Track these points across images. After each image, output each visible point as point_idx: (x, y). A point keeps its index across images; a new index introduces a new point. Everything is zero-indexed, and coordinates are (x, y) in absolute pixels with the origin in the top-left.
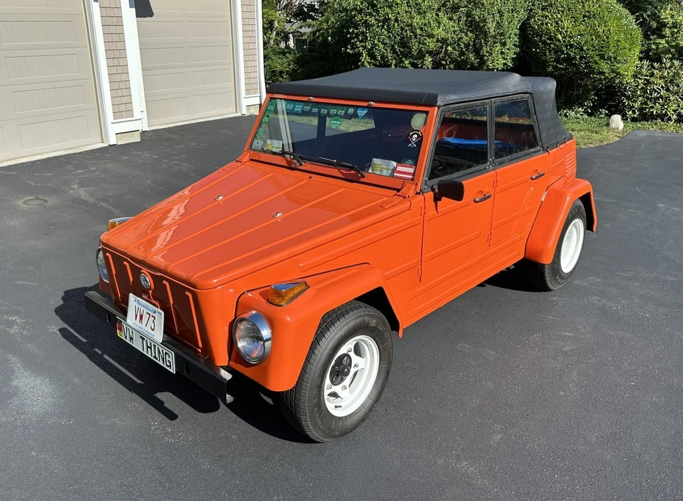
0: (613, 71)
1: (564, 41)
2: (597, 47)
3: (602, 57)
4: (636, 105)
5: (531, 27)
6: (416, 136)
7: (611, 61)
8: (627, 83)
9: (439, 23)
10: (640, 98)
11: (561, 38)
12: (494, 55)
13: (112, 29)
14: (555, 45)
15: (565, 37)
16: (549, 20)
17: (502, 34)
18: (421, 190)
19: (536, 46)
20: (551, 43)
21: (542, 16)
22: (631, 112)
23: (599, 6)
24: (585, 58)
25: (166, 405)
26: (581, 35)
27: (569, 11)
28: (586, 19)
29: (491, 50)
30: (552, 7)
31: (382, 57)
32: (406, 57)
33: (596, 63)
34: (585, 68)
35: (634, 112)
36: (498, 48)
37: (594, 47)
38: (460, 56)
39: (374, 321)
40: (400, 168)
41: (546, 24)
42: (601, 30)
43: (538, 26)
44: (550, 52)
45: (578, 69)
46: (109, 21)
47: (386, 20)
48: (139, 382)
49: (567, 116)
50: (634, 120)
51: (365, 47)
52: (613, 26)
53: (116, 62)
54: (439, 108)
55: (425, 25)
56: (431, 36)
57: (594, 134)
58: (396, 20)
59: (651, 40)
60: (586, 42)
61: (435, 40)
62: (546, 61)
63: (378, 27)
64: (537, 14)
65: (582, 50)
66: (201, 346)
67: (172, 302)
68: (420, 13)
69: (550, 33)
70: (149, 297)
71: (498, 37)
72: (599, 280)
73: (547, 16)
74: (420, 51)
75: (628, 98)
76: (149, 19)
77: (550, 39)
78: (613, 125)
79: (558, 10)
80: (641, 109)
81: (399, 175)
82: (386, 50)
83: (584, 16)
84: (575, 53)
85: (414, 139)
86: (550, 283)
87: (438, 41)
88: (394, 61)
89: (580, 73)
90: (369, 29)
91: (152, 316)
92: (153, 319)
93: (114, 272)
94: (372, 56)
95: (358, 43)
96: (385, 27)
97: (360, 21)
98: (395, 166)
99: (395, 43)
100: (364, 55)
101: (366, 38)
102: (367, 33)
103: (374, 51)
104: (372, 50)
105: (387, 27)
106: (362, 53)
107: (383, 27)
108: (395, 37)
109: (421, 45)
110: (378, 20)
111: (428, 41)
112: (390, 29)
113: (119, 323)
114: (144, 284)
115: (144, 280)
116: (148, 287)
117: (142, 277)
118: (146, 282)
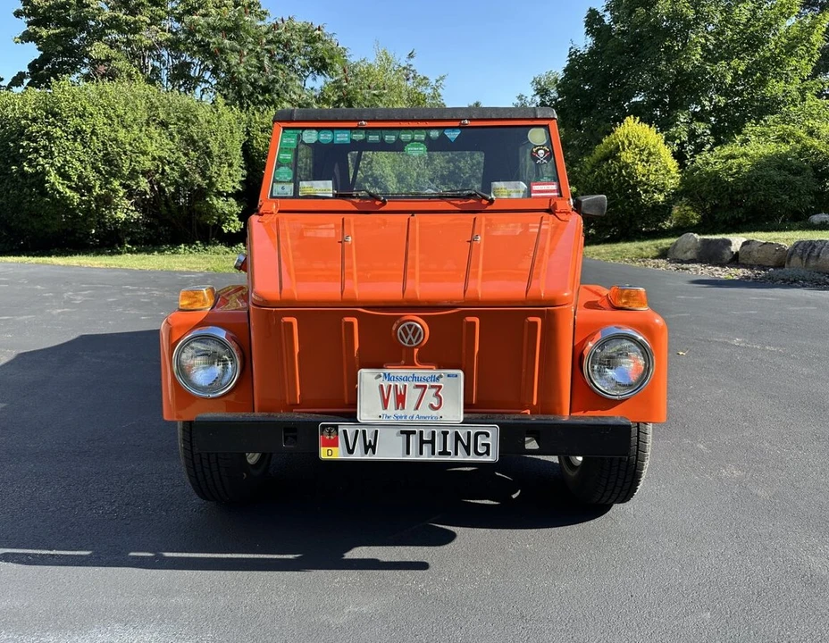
9: (151, 138)
12: (223, 177)
17: (227, 154)
29: (219, 170)
31: (80, 177)
32: (114, 176)
36: (226, 169)
38: (181, 177)
40: (535, 188)
47: (78, 132)
51: (52, 165)
55: (135, 140)
56: (144, 153)
58: (93, 133)
61: (150, 157)
63: (68, 140)
68: (124, 127)
71: (223, 156)
74: (134, 170)
81: (538, 194)
82: (85, 168)
87: (154, 159)
88: (98, 183)
90: (54, 143)
91: (432, 387)
92: (434, 391)
93: (297, 350)
94: (65, 176)
95: (40, 159)
96: (78, 140)
97: (37, 132)
98: (525, 186)
99: (97, 160)
100: (53, 174)
101: (52, 153)
102: (51, 147)
103: (67, 169)
104: (64, 168)
105: (81, 140)
106: (49, 172)
107: (75, 140)
108: (95, 153)
109: (133, 164)
110: (66, 132)
111: (142, 158)
112: (86, 143)
113: (330, 433)
114: (407, 341)
115: (410, 333)
116: (415, 344)
117: (404, 329)
118: (414, 335)
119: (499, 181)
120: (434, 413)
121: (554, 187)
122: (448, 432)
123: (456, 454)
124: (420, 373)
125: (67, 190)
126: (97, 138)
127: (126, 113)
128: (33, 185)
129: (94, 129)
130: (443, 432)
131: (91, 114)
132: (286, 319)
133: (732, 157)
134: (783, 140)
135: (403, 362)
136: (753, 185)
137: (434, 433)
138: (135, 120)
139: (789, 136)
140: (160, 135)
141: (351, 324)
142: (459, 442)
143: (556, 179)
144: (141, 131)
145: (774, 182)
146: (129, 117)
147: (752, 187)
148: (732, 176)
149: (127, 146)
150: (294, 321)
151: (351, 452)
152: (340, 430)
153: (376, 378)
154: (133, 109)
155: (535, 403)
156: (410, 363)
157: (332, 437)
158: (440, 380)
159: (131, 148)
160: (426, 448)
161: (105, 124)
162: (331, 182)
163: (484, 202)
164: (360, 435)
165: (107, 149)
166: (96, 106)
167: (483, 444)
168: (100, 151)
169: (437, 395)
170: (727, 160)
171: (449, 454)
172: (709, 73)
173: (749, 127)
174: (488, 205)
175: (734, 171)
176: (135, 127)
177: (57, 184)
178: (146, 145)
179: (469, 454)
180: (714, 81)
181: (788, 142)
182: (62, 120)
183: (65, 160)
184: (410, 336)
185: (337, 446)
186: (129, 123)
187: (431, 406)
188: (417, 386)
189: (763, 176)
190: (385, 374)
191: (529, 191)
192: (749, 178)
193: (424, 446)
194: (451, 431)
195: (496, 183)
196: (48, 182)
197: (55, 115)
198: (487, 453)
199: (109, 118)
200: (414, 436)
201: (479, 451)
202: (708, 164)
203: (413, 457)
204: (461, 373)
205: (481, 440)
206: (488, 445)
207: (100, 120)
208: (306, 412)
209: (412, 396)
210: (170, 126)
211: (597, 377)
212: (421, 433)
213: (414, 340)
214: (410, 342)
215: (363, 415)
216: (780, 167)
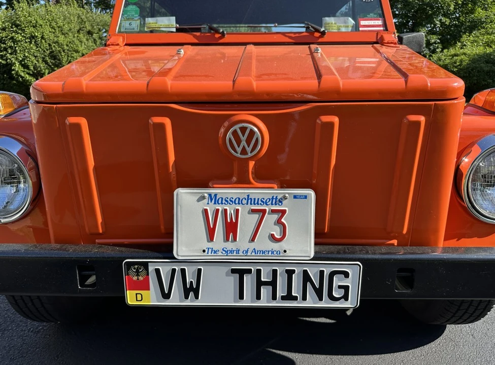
9: (81, 42)
31: (35, 67)
40: (365, 23)
47: (33, 37)
51: (17, 59)
55: (70, 43)
56: (77, 51)
58: (42, 38)
61: (80, 54)
63: (26, 42)
68: (63, 34)
81: (365, 29)
82: (38, 61)
90: (17, 44)
91: (273, 211)
92: (275, 217)
93: (91, 163)
94: (25, 66)
95: (8, 55)
96: (33, 43)
97: (6, 37)
98: (353, 22)
99: (46, 56)
100: (17, 65)
101: (16, 51)
102: (16, 47)
103: (26, 62)
104: (24, 61)
105: (35, 42)
106: (15, 63)
107: (31, 43)
108: (44, 51)
109: (70, 58)
110: (25, 37)
111: (75, 55)
112: (38, 44)
113: (138, 273)
114: (239, 150)
115: (243, 139)
116: (250, 155)
117: (235, 133)
118: (248, 141)
119: (329, 16)
120: (276, 246)
121: (380, 22)
122: (293, 271)
123: (304, 298)
124: (255, 193)
125: (27, 76)
126: (45, 41)
127: (64, 25)
128: (4, 72)
129: (43, 35)
130: (287, 271)
131: (41, 25)
132: (72, 120)
133: (456, 55)
134: (488, 45)
135: (234, 179)
136: (470, 73)
137: (275, 272)
138: (70, 30)
139: (491, 42)
140: (87, 40)
141: (162, 126)
142: (308, 284)
143: (383, 16)
144: (74, 37)
145: (484, 71)
146: (66, 28)
147: (469, 74)
148: (456, 67)
149: (65, 46)
150: (83, 122)
151: (166, 296)
152: (151, 268)
153: (199, 200)
154: (69, 23)
155: (405, 231)
156: (243, 181)
157: (141, 278)
158: (284, 202)
159: (68, 48)
160: (265, 291)
161: (50, 32)
162: (174, 18)
163: (317, 35)
164: (178, 276)
165: (52, 49)
166: (44, 20)
167: (340, 287)
168: (47, 50)
169: (279, 222)
170: (453, 57)
171: (295, 298)
172: (440, 3)
173: (465, 38)
174: (320, 37)
175: (458, 64)
176: (70, 34)
177: (20, 71)
178: (77, 46)
179: (321, 299)
180: (443, 8)
181: (491, 47)
182: (21, 29)
183: (25, 56)
184: (244, 143)
185: (148, 289)
186: (66, 31)
187: (272, 237)
188: (254, 211)
189: (476, 67)
190: (210, 195)
191: (357, 27)
192: (467, 68)
193: (263, 290)
194: (298, 270)
195: (327, 19)
196: (14, 70)
197: (17, 26)
198: (346, 297)
199: (53, 28)
200: (249, 276)
201: (335, 295)
202: (440, 60)
203: (248, 302)
204: (311, 193)
205: (337, 281)
206: (346, 288)
207: (47, 30)
208: (108, 244)
209: (247, 223)
210: (94, 34)
211: (479, 197)
212: (259, 272)
213: (249, 149)
214: (244, 152)
215: (181, 250)
216: (487, 62)
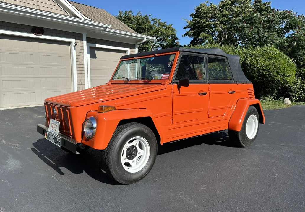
0: (284, 80)
1: (261, 68)
2: (275, 70)
3: (278, 74)
4: (296, 95)
5: (246, 63)
6: (171, 63)
7: (282, 75)
8: (292, 86)
10: (298, 92)
11: (259, 67)
13: (80, 60)
14: (257, 69)
15: (260, 66)
16: (254, 60)
18: (171, 82)
19: (249, 70)
20: (255, 69)
21: (251, 59)
22: (294, 98)
23: (275, 54)
24: (270, 74)
25: (62, 171)
26: (268, 65)
27: (262, 56)
28: (270, 59)
30: (255, 55)
33: (276, 76)
34: (271, 79)
35: (296, 98)
37: (274, 70)
39: (146, 131)
40: (164, 76)
41: (253, 62)
42: (277, 63)
43: (249, 62)
44: (255, 72)
45: (267, 79)
46: (79, 57)
48: (54, 164)
49: (265, 100)
50: (296, 101)
52: (282, 62)
53: (80, 72)
54: (180, 52)
57: (277, 106)
59: (301, 69)
60: (270, 68)
62: (253, 76)
64: (248, 58)
65: (269, 71)
66: (71, 134)
67: (63, 117)
69: (255, 65)
70: (57, 119)
72: (268, 145)
73: (253, 59)
75: (292, 92)
76: (95, 59)
77: (255, 67)
78: (286, 102)
79: (258, 56)
80: (299, 97)
81: (163, 78)
83: (269, 58)
84: (266, 72)
85: (170, 64)
86: (242, 142)
89: (269, 81)
91: (56, 125)
93: (47, 112)
98: (162, 75)
121: (168, 76)
122: (56, 137)
187: (55, 130)
190: (53, 120)
200: (53, 137)
206: (60, 143)
215: (49, 129)
